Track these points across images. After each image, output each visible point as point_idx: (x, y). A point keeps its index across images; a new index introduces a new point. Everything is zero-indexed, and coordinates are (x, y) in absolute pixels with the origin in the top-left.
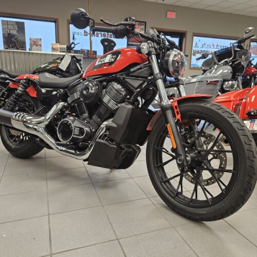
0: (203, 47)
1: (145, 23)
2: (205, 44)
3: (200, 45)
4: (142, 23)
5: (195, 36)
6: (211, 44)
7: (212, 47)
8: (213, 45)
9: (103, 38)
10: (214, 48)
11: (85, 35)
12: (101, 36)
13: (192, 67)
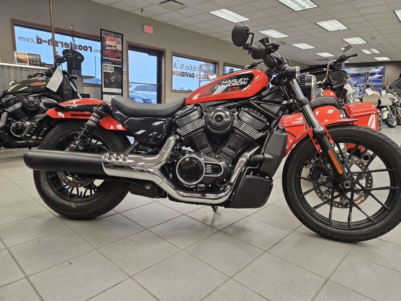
0: (181, 68)
1: (122, 35)
2: (183, 65)
3: (178, 65)
4: (118, 35)
5: (174, 55)
6: (189, 66)
7: (190, 68)
8: (191, 67)
9: (64, 49)
10: (192, 70)
11: (38, 42)
12: (62, 47)
13: (173, 89)
